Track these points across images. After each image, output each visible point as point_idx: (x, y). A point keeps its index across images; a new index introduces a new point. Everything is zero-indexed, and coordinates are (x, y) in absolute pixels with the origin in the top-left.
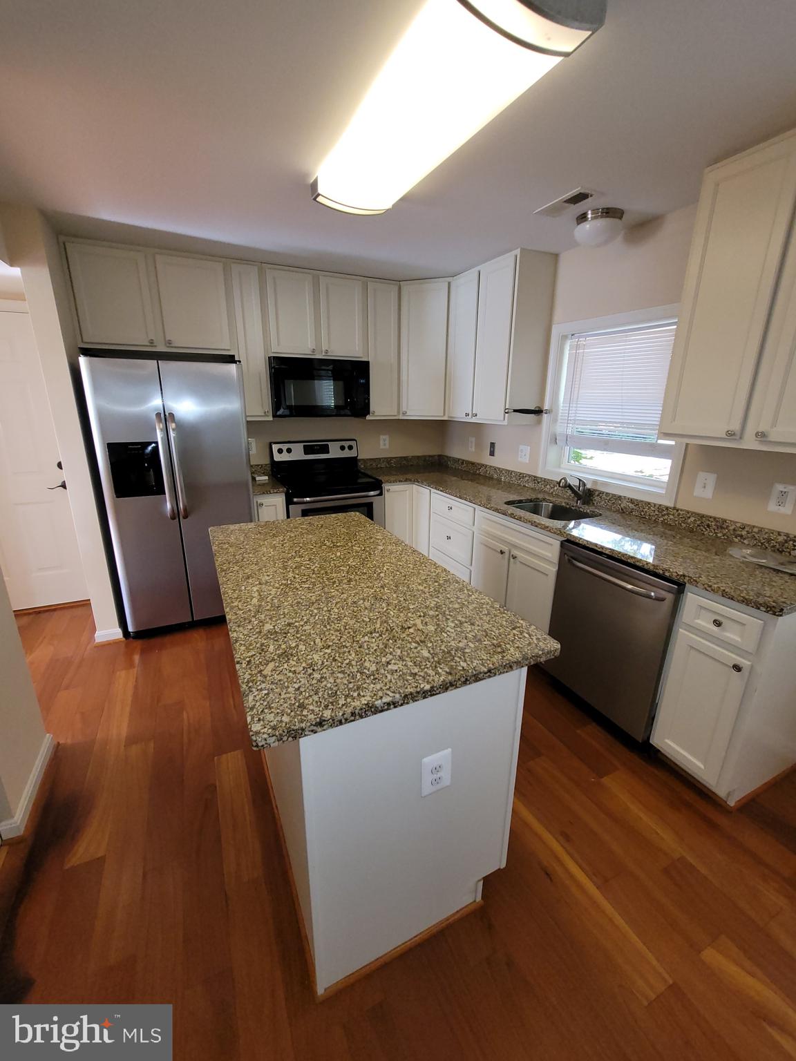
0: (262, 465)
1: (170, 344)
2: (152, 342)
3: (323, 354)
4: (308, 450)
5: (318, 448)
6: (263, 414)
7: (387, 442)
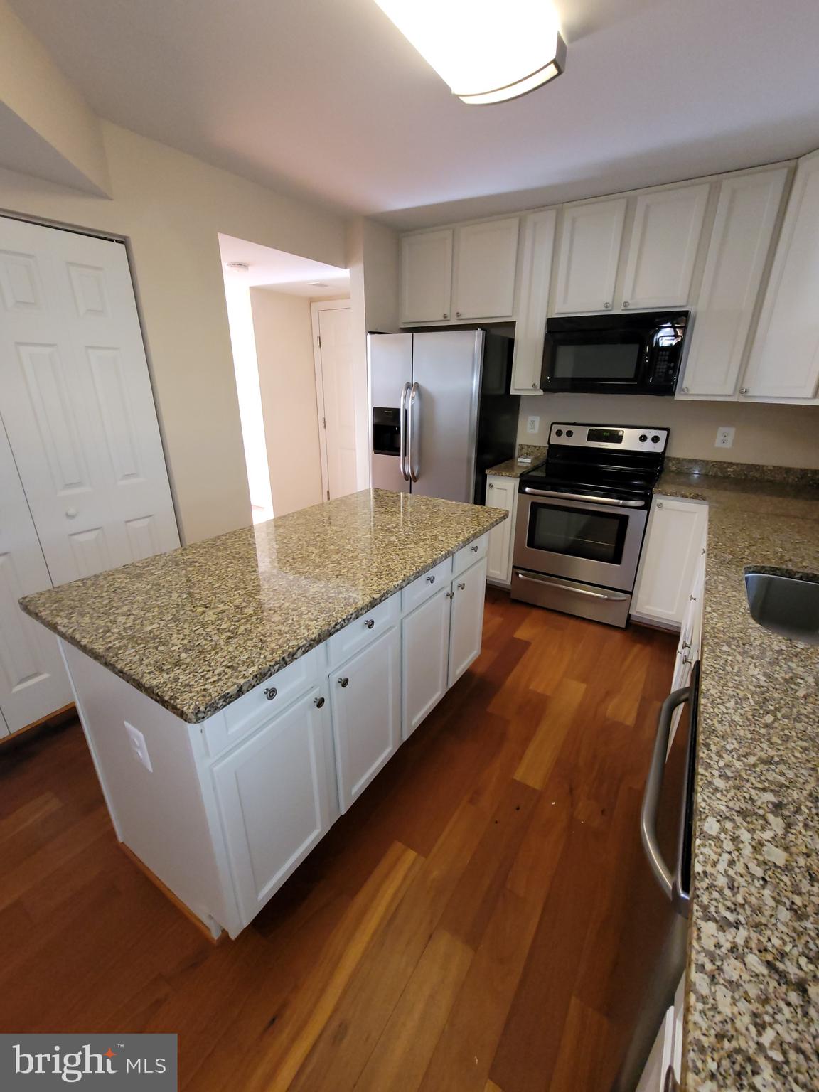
0: (540, 447)
1: (458, 316)
2: (445, 316)
3: (623, 308)
4: (593, 436)
5: (608, 434)
6: (532, 388)
7: (730, 439)
